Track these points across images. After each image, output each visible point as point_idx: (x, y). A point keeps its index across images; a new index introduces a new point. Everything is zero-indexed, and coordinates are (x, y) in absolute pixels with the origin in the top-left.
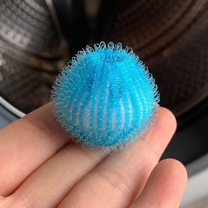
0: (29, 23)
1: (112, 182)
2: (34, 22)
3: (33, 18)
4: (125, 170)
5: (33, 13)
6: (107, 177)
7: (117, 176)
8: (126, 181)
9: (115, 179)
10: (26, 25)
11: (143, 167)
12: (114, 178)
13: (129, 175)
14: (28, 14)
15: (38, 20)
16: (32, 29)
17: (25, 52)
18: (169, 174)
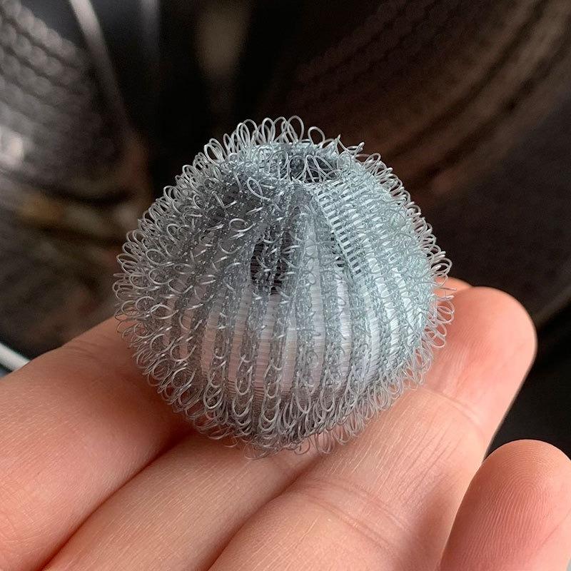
0: (28, 90)
1: (351, 522)
2: (45, 87)
3: (40, 73)
4: (386, 484)
5: (40, 59)
6: (335, 507)
7: (365, 503)
8: (392, 517)
9: (360, 510)
10: (19, 95)
11: (442, 473)
12: (354, 508)
13: (399, 499)
14: (25, 62)
15: (56, 81)
16: (37, 105)
17: (16, 176)
18: (529, 484)
